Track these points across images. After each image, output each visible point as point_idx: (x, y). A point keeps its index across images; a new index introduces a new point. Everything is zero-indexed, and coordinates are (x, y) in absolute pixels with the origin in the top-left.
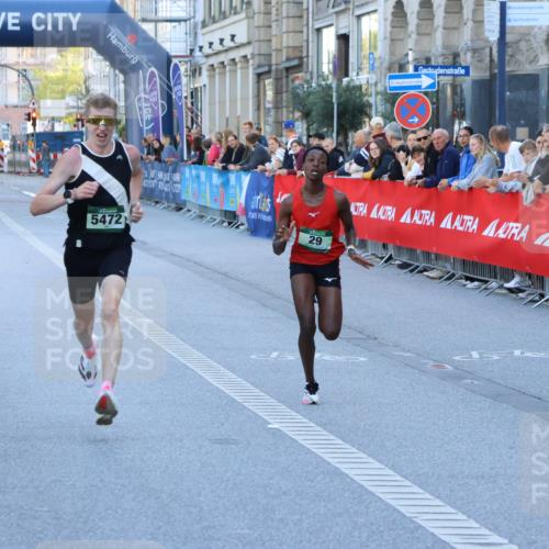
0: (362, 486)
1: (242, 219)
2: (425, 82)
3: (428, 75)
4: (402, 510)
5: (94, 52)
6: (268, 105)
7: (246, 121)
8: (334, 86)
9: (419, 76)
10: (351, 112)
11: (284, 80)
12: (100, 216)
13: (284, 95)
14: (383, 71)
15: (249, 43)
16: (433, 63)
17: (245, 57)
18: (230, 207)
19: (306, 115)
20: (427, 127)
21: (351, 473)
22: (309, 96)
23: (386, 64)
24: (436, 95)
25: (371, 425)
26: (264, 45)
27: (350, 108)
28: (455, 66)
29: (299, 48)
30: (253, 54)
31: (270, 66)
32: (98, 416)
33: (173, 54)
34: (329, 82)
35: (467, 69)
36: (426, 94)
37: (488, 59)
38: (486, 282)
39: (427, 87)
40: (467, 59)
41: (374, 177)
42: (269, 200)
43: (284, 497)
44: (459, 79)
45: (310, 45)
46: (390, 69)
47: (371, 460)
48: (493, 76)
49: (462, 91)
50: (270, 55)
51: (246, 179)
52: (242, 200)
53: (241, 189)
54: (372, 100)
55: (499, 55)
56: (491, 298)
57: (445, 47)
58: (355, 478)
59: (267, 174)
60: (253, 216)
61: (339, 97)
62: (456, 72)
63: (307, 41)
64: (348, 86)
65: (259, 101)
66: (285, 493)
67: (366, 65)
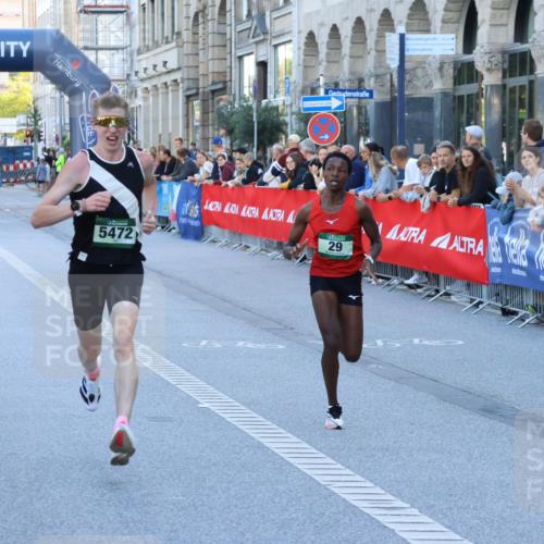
0: (282, 458)
1: (174, 224)
2: (335, 103)
3: (336, 97)
4: (317, 478)
5: (42, 76)
6: (197, 124)
7: (177, 137)
8: (254, 106)
9: (329, 98)
10: (270, 129)
11: (210, 101)
12: (109, 229)
13: (210, 114)
14: (298, 94)
15: (179, 69)
16: (341, 87)
17: (175, 81)
18: (164, 213)
19: (230, 132)
20: (336, 143)
21: (272, 446)
22: (232, 115)
23: (299, 88)
24: (344, 116)
25: (289, 404)
26: (192, 71)
27: (268, 126)
28: (360, 89)
29: (223, 73)
30: (182, 78)
31: (198, 89)
32: (114, 455)
33: (112, 78)
34: (250, 103)
35: (371, 92)
36: (335, 114)
37: (389, 84)
38: (389, 279)
39: (337, 108)
40: (370, 83)
41: (290, 187)
42: (197, 207)
43: (213, 468)
44: (363, 101)
45: (233, 71)
46: (303, 92)
47: (289, 435)
48: (393, 99)
49: (366, 112)
50: (197, 79)
51: (177, 188)
52: (174, 207)
53: (173, 197)
54: (287, 119)
55: (399, 81)
56: (393, 293)
57: (351, 73)
58: (276, 451)
59: (196, 184)
60: (183, 221)
61: (259, 116)
62: (362, 95)
63: (231, 67)
64: (266, 107)
65: (188, 120)
66: (214, 465)
67: (282, 89)
